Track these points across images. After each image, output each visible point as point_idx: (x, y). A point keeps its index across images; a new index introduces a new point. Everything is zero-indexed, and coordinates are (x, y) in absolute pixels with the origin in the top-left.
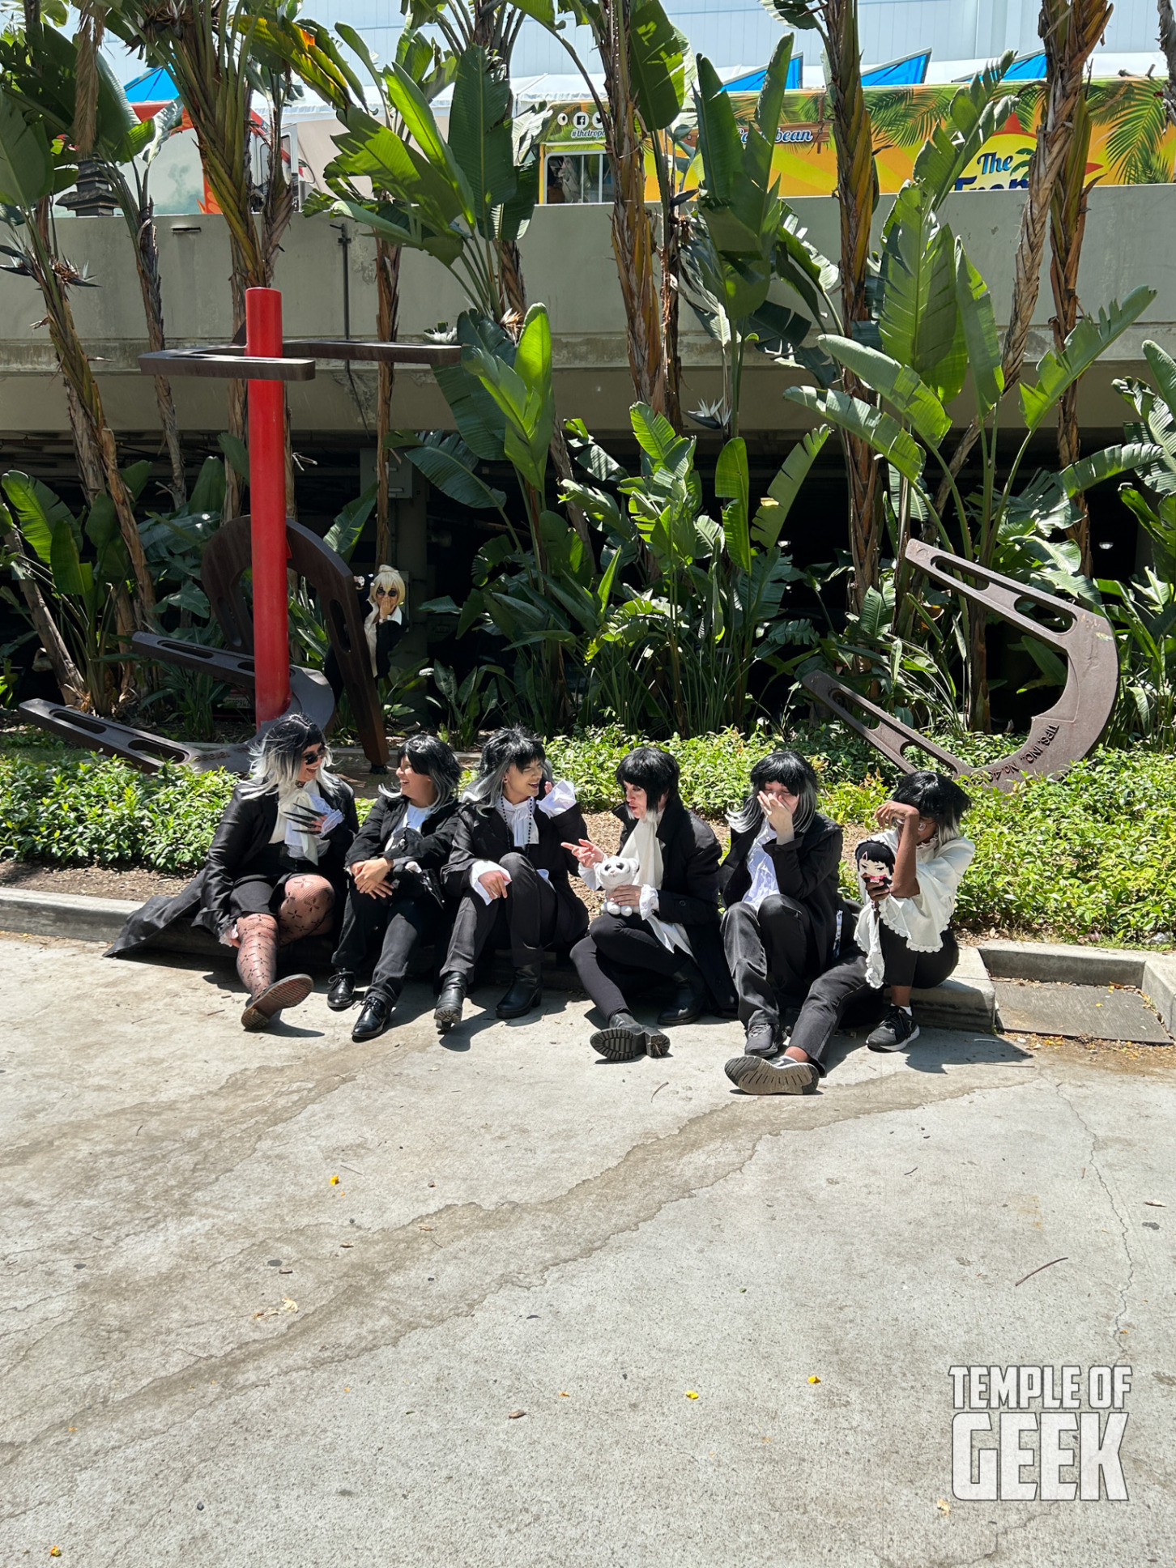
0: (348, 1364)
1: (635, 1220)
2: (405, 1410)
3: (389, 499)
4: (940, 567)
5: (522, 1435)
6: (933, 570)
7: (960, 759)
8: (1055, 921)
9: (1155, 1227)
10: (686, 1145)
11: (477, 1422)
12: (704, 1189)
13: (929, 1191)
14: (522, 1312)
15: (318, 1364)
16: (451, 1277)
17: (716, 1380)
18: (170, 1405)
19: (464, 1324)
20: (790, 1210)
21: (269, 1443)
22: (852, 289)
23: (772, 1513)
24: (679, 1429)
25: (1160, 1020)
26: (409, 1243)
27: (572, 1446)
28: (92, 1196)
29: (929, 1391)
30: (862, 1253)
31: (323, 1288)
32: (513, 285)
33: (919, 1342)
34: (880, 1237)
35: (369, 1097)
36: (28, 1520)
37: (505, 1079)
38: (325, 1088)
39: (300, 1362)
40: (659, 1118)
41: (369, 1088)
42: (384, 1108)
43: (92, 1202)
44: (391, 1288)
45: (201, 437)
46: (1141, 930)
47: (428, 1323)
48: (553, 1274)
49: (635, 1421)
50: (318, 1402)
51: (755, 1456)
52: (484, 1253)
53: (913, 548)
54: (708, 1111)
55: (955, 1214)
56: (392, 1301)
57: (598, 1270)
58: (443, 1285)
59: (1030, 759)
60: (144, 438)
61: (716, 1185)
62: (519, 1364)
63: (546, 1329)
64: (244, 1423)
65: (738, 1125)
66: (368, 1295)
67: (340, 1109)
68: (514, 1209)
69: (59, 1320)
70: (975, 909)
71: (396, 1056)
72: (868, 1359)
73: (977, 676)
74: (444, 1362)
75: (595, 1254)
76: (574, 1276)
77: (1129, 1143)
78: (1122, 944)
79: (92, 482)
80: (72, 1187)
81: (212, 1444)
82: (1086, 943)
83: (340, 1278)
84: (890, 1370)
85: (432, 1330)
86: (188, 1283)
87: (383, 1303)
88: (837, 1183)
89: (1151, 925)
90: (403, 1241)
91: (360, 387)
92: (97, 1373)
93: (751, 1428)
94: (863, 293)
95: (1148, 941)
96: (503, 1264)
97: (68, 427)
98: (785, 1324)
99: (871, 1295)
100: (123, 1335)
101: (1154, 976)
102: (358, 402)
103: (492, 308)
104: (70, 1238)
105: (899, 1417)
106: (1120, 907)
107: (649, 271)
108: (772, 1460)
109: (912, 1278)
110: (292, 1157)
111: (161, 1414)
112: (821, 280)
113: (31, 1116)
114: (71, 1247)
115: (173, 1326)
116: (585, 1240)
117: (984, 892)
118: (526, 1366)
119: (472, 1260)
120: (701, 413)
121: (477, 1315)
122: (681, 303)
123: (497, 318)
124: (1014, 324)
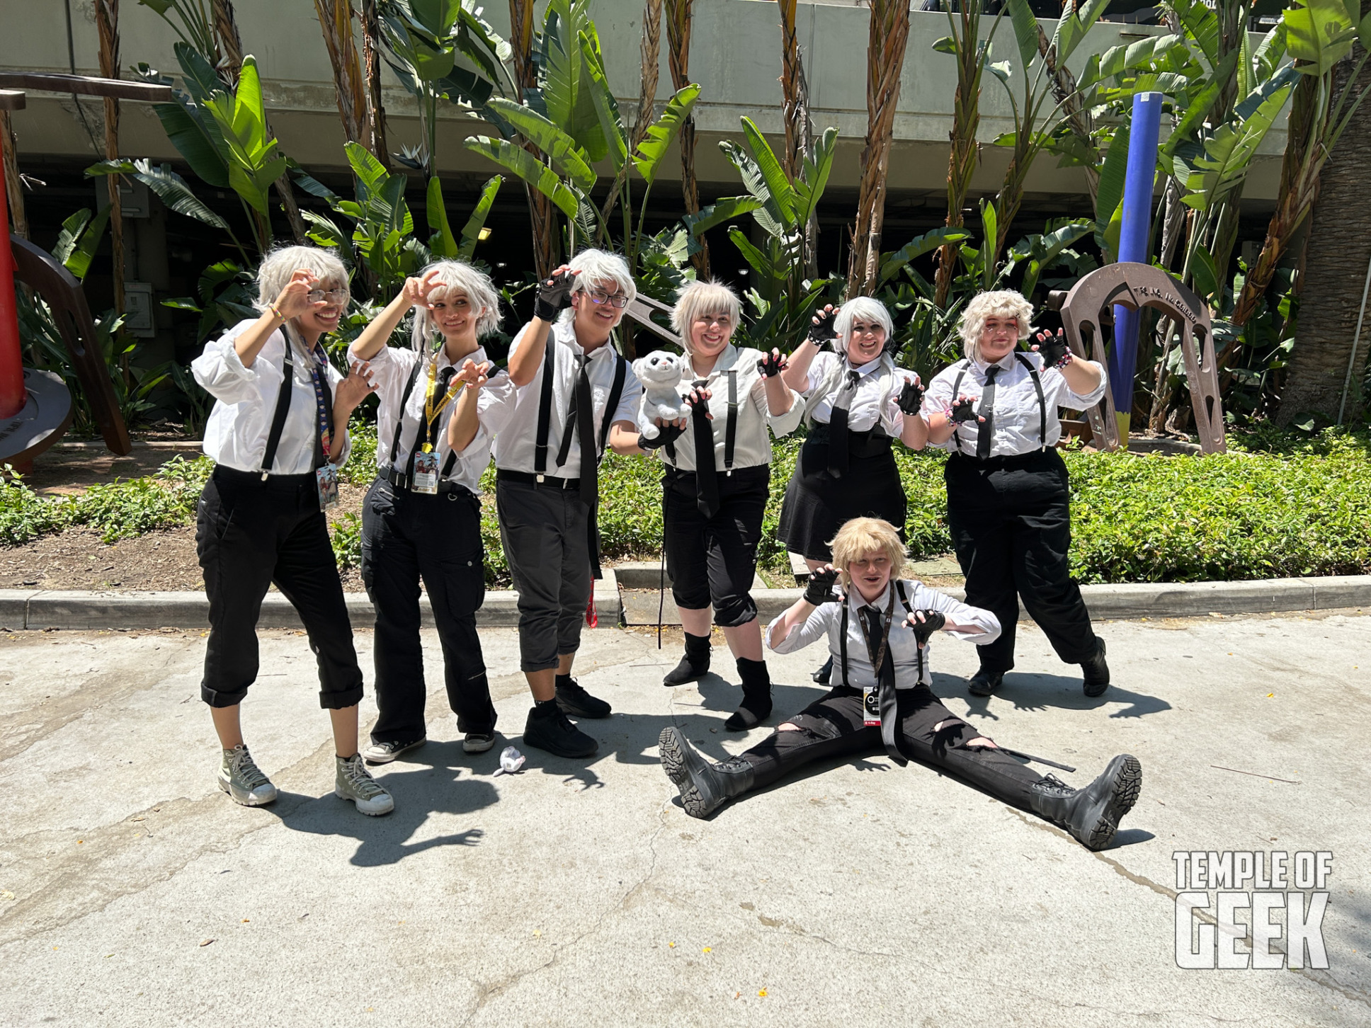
0: (58, 931)
2: (107, 954)
5: (206, 954)
11: (171, 953)
14: (217, 870)
15: (31, 934)
16: (158, 854)
17: (369, 891)
19: (166, 886)
22: (522, 61)
23: (398, 969)
24: (335, 928)
26: (121, 835)
27: (247, 955)
29: (526, 872)
31: (39, 879)
33: (525, 842)
35: (94, 729)
38: (54, 726)
39: (15, 935)
41: (95, 723)
42: (108, 735)
44: (103, 870)
47: (133, 890)
48: (249, 838)
49: (301, 929)
50: (29, 961)
51: (392, 935)
52: (189, 833)
56: (102, 879)
58: (150, 861)
62: (210, 906)
63: (236, 879)
66: (80, 878)
67: (66, 742)
68: (219, 797)
70: (613, 541)
71: (123, 695)
74: (145, 916)
76: (264, 838)
83: (56, 869)
85: (136, 895)
87: (94, 882)
90: (116, 834)
91: (89, 116)
93: (391, 918)
94: (531, 66)
96: (204, 838)
102: (89, 129)
105: (502, 891)
107: (350, 34)
108: (403, 935)
110: (16, 784)
112: (497, 52)
117: (620, 528)
118: (216, 907)
119: (178, 839)
120: (404, 155)
121: (177, 878)
122: (383, 63)
123: (214, 64)
124: (642, 99)
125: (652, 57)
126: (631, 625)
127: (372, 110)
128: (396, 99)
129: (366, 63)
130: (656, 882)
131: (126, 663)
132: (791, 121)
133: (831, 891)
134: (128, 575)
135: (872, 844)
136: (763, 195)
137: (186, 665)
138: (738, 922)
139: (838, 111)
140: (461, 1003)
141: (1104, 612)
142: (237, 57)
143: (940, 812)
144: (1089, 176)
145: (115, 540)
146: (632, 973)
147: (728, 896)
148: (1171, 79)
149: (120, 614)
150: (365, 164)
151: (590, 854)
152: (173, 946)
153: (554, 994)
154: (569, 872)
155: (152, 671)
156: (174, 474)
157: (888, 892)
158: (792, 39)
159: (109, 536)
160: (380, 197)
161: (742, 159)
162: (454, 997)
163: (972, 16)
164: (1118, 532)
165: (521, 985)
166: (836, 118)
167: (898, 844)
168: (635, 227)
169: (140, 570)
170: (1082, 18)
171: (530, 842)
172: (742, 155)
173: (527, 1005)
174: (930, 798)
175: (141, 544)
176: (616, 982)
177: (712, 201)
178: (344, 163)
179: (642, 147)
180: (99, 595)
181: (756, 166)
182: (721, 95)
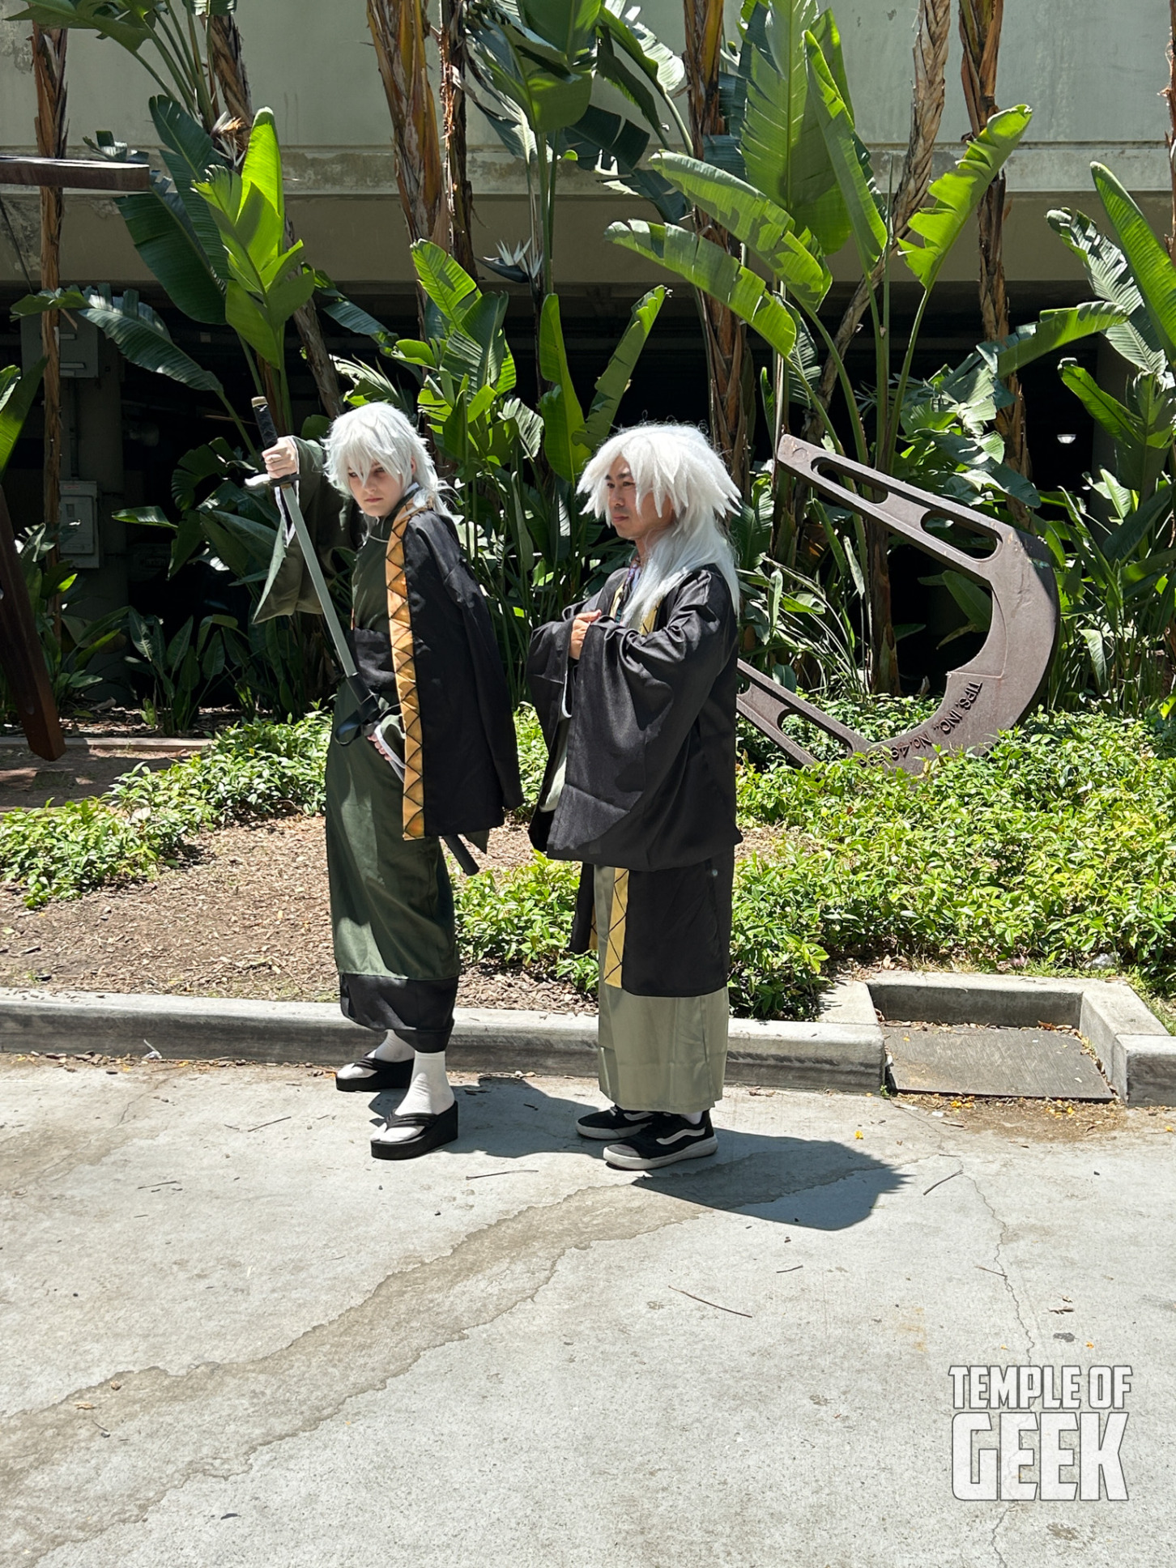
1: (381, 1375)
3: (62, 379)
4: (821, 472)
6: (815, 476)
7: (857, 731)
8: (968, 943)
9: (1069, 1338)
10: (461, 1270)
12: (481, 1327)
13: (781, 1310)
14: (215, 1511)
16: (117, 1471)
19: (131, 1532)
20: (596, 1348)
22: (702, 90)
25: (1100, 1068)
26: (59, 1428)
30: (686, 1398)
32: (230, 78)
33: (752, 1511)
34: (713, 1375)
37: (213, 1195)
40: (426, 1236)
41: (14, 1218)
42: (36, 1243)
44: (31, 1492)
46: (1079, 950)
47: (81, 1535)
48: (264, 1455)
52: (167, 1435)
53: (788, 448)
54: (493, 1222)
55: (814, 1338)
56: (31, 1509)
57: (326, 1447)
58: (107, 1482)
59: (946, 729)
61: (497, 1321)
63: (247, 1531)
65: (534, 1237)
68: (212, 1371)
70: (864, 932)
71: (57, 1172)
72: (682, 1537)
73: (879, 619)
75: (322, 1425)
76: (291, 1457)
77: (1046, 1232)
78: (1054, 971)
82: (1007, 972)
84: (710, 1550)
85: (85, 1544)
87: (18, 1513)
88: (662, 1306)
89: (1091, 944)
90: (51, 1426)
91: (16, 220)
94: (717, 97)
95: (1088, 965)
96: (191, 1447)
98: (577, 1502)
99: (693, 1452)
101: (1093, 1012)
102: (14, 241)
103: (201, 111)
106: (1050, 922)
107: (422, 63)
109: (750, 1426)
112: (660, 78)
116: (310, 1408)
117: (877, 908)
119: (148, 1445)
120: (501, 260)
121: (150, 1519)
122: (470, 107)
123: (208, 125)
124: (914, 141)
125: (934, 67)
126: (905, 1092)
127: (451, 187)
128: (487, 167)
129: (443, 111)
131: (59, 1114)
134: (63, 962)
136: (1131, 300)
137: (153, 1123)
142: (241, 112)
145: (43, 903)
149: (50, 1029)
150: (442, 276)
155: (99, 1131)
156: (135, 794)
159: (35, 895)
160: (462, 332)
161: (1089, 239)
168: (896, 366)
169: (78, 954)
171: (761, 1514)
172: (1090, 232)
175: (82, 909)
177: (1032, 318)
178: (406, 278)
179: (918, 222)
180: (19, 996)
181: (1116, 251)
182: (1050, 127)
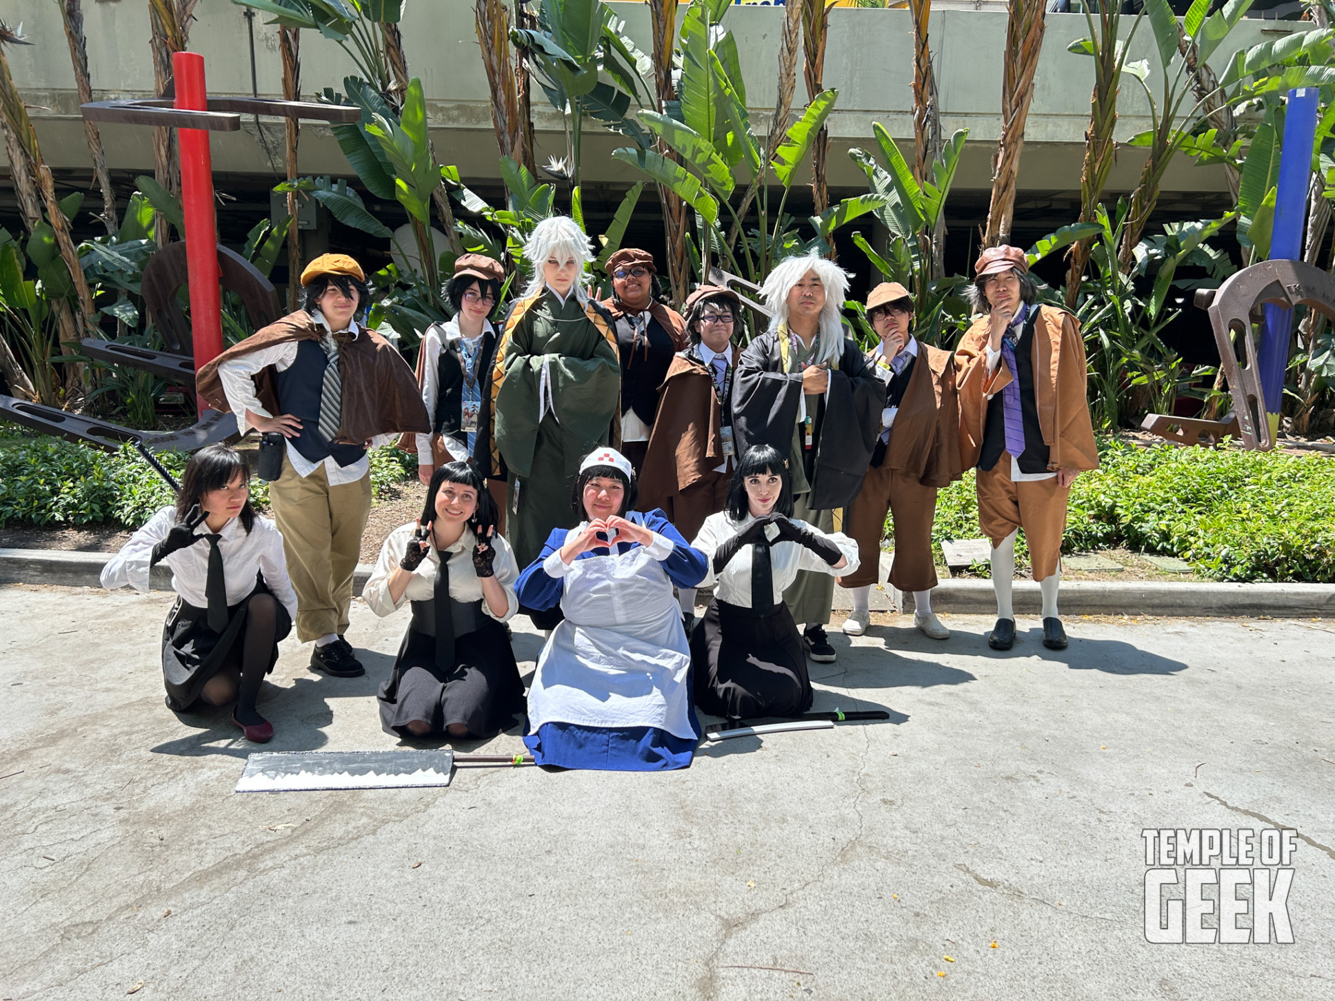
0: (341, 849)
3: (299, 230)
11: (441, 872)
14: (464, 806)
15: (319, 851)
17: (603, 831)
18: (210, 886)
19: (423, 817)
21: (290, 900)
22: (663, 75)
23: (645, 901)
24: (581, 862)
25: (888, 597)
28: (118, 763)
29: (742, 824)
31: (314, 805)
32: (396, 60)
33: (735, 797)
36: (116, 965)
39: (305, 851)
43: (119, 767)
44: (366, 800)
45: (126, 175)
47: (397, 819)
48: (484, 781)
49: (550, 861)
50: (322, 873)
51: (632, 871)
53: (714, 274)
58: (405, 795)
60: (74, 175)
62: (466, 836)
63: (482, 814)
64: (269, 891)
66: (348, 806)
69: (109, 844)
72: (702, 809)
74: (412, 841)
79: (31, 211)
80: (100, 758)
81: (247, 906)
84: (717, 814)
85: (400, 823)
86: (209, 811)
91: (268, 137)
92: (148, 873)
93: (628, 856)
97: (7, 164)
100: (163, 848)
102: (267, 148)
103: (380, 78)
104: (106, 791)
105: (724, 840)
107: (507, 55)
108: (643, 872)
111: (204, 892)
112: (638, 68)
113: (53, 713)
114: (110, 796)
115: (202, 839)
118: (471, 837)
120: (551, 167)
121: (432, 810)
123: (384, 86)
124: (779, 108)
125: (790, 66)
127: (522, 125)
129: (518, 83)
130: (868, 841)
132: (920, 126)
133: (1042, 859)
135: (1072, 818)
136: (895, 197)
138: (956, 881)
139: (966, 114)
140: (709, 934)
141: (1272, 611)
142: (403, 79)
143: (1137, 793)
144: (1230, 174)
146: (862, 919)
147: (942, 858)
148: (1321, 73)
151: (799, 812)
152: (443, 867)
153: (794, 932)
154: (783, 826)
157: (1099, 863)
158: (925, 45)
160: (531, 207)
162: (701, 927)
163: (1111, 17)
164: (1285, 531)
165: (761, 923)
166: (964, 122)
167: (1100, 820)
170: (1226, 16)
171: (740, 798)
172: (872, 161)
173: (770, 940)
174: (1123, 780)
176: (850, 925)
179: (782, 151)
181: (885, 173)
182: (850, 102)
